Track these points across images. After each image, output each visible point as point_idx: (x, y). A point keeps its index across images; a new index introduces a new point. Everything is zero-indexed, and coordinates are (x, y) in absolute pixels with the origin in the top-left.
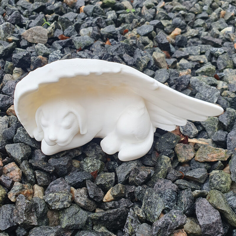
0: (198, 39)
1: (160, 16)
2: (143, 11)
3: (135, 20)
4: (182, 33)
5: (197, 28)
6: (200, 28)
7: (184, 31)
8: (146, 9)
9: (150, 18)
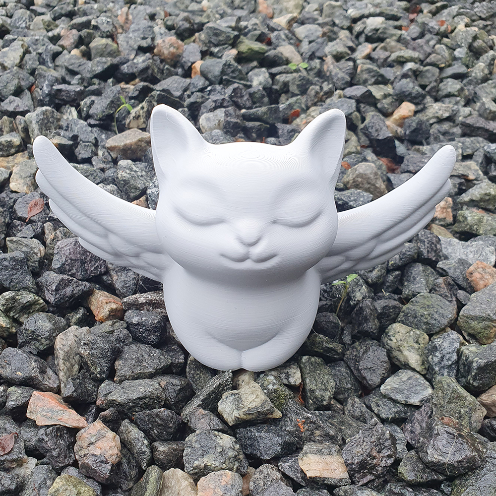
0: (452, 124)
1: (365, 76)
2: (328, 67)
3: (313, 89)
4: (416, 113)
5: (447, 100)
6: (453, 100)
7: (420, 107)
8: (333, 63)
9: (344, 82)
